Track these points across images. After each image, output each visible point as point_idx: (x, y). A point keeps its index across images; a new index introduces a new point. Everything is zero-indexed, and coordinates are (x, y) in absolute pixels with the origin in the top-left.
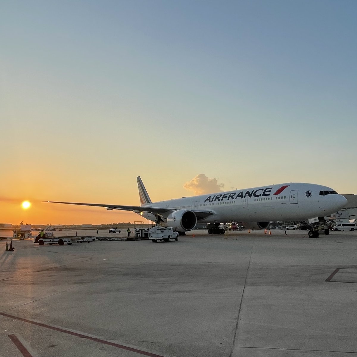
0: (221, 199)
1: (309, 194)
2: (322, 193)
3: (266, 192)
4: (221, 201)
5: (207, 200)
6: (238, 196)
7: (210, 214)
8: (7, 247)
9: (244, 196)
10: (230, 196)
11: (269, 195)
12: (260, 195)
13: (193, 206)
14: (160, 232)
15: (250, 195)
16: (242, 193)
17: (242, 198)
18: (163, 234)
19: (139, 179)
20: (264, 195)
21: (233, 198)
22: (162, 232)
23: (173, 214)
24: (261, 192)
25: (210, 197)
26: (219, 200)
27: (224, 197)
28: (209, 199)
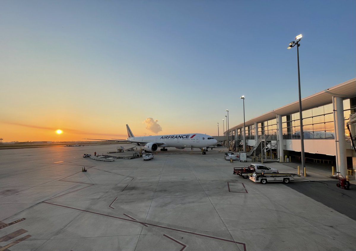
0: (168, 138)
1: (204, 139)
2: (208, 139)
3: (187, 136)
4: (168, 139)
5: (161, 138)
6: (175, 137)
7: (163, 144)
8: (83, 170)
9: (178, 137)
10: (172, 137)
11: (188, 138)
12: (184, 138)
13: (155, 140)
14: (147, 156)
15: (180, 138)
16: (177, 136)
17: (177, 138)
18: (148, 157)
19: (127, 125)
20: (186, 138)
21: (173, 138)
22: (148, 156)
23: (147, 144)
24: (185, 137)
25: (163, 137)
26: (167, 138)
27: (169, 137)
28: (162, 138)
